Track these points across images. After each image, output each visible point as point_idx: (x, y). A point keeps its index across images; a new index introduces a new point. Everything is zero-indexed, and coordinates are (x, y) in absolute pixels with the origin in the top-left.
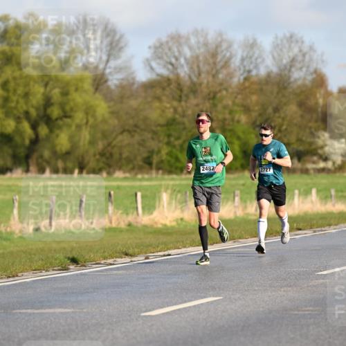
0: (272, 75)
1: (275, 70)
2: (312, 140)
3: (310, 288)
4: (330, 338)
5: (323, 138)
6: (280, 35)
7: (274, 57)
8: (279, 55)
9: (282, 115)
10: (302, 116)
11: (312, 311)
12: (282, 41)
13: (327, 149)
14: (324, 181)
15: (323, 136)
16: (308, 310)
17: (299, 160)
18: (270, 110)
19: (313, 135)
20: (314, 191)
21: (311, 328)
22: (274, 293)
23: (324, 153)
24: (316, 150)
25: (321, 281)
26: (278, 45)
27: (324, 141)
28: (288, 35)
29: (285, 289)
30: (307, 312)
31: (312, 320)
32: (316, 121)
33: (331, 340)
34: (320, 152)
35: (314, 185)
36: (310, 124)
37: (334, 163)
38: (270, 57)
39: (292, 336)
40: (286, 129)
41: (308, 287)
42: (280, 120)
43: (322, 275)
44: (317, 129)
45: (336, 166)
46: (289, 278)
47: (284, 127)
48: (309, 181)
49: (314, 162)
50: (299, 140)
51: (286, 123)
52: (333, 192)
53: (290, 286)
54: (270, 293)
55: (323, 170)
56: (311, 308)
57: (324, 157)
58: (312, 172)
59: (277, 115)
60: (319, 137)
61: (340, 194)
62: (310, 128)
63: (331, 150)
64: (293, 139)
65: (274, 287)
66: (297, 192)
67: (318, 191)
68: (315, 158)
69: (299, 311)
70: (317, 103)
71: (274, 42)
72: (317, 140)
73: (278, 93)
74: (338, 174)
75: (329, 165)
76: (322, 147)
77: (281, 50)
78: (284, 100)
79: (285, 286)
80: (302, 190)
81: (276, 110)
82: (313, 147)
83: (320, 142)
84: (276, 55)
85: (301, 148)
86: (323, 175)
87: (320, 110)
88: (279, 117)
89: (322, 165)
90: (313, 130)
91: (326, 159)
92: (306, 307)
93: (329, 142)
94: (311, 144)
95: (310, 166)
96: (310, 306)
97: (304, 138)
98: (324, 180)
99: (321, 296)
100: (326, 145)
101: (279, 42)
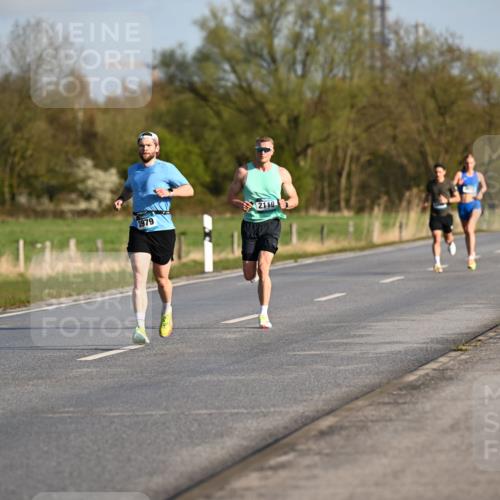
0: (12, 79)
1: (15, 71)
2: (69, 170)
3: (69, 381)
4: (99, 450)
5: (84, 167)
6: (22, 21)
7: (13, 53)
8: (21, 50)
9: (26, 136)
10: (54, 137)
11: (73, 412)
12: (24, 29)
13: (90, 183)
14: (87, 228)
15: (85, 164)
16: (68, 412)
17: (51, 199)
18: (9, 129)
19: (69, 162)
20: (72, 243)
21: (72, 436)
22: (18, 389)
23: (87, 188)
24: (74, 184)
25: (85, 370)
26: (19, 36)
27: (85, 171)
28: (33, 21)
29: (35, 381)
30: (66, 415)
31: (73, 426)
32: (75, 143)
33: (101, 453)
34: (80, 186)
35: (73, 234)
36: (67, 148)
37: (100, 202)
38: (9, 53)
39: (46, 449)
40: (31, 156)
41: (66, 378)
42: (23, 143)
43: (86, 361)
44: (77, 155)
45: (104, 206)
46: (40, 366)
47: (29, 153)
48: (65, 229)
49: (72, 202)
50: (51, 171)
51: (31, 146)
52: (100, 244)
53: (42, 378)
54: (12, 389)
55: (85, 213)
56: (71, 409)
57: (86, 194)
58: (69, 215)
59: (19, 135)
60: (78, 167)
61: (110, 246)
62: (67, 153)
63: (97, 185)
64: (42, 169)
65: (17, 379)
66: (48, 244)
67: (79, 243)
68: (74, 196)
69: (55, 413)
70: (75, 118)
71: (12, 32)
72: (76, 170)
73: (19, 104)
74: (106, 219)
75: (94, 205)
76: (83, 181)
77: (24, 43)
78: (28, 114)
79: (34, 378)
80: (56, 242)
81: (18, 128)
82: (71, 180)
83: (80, 173)
84: (16, 50)
85: (54, 182)
86: (85, 220)
87: (79, 127)
88: (22, 138)
89: (83, 205)
90: (70, 156)
91: (88, 197)
92: (64, 407)
93: (93, 173)
94: (67, 176)
95: (66, 207)
96: (71, 406)
97: (58, 168)
98: (86, 226)
99: (85, 392)
100: (89, 177)
101: (21, 32)
